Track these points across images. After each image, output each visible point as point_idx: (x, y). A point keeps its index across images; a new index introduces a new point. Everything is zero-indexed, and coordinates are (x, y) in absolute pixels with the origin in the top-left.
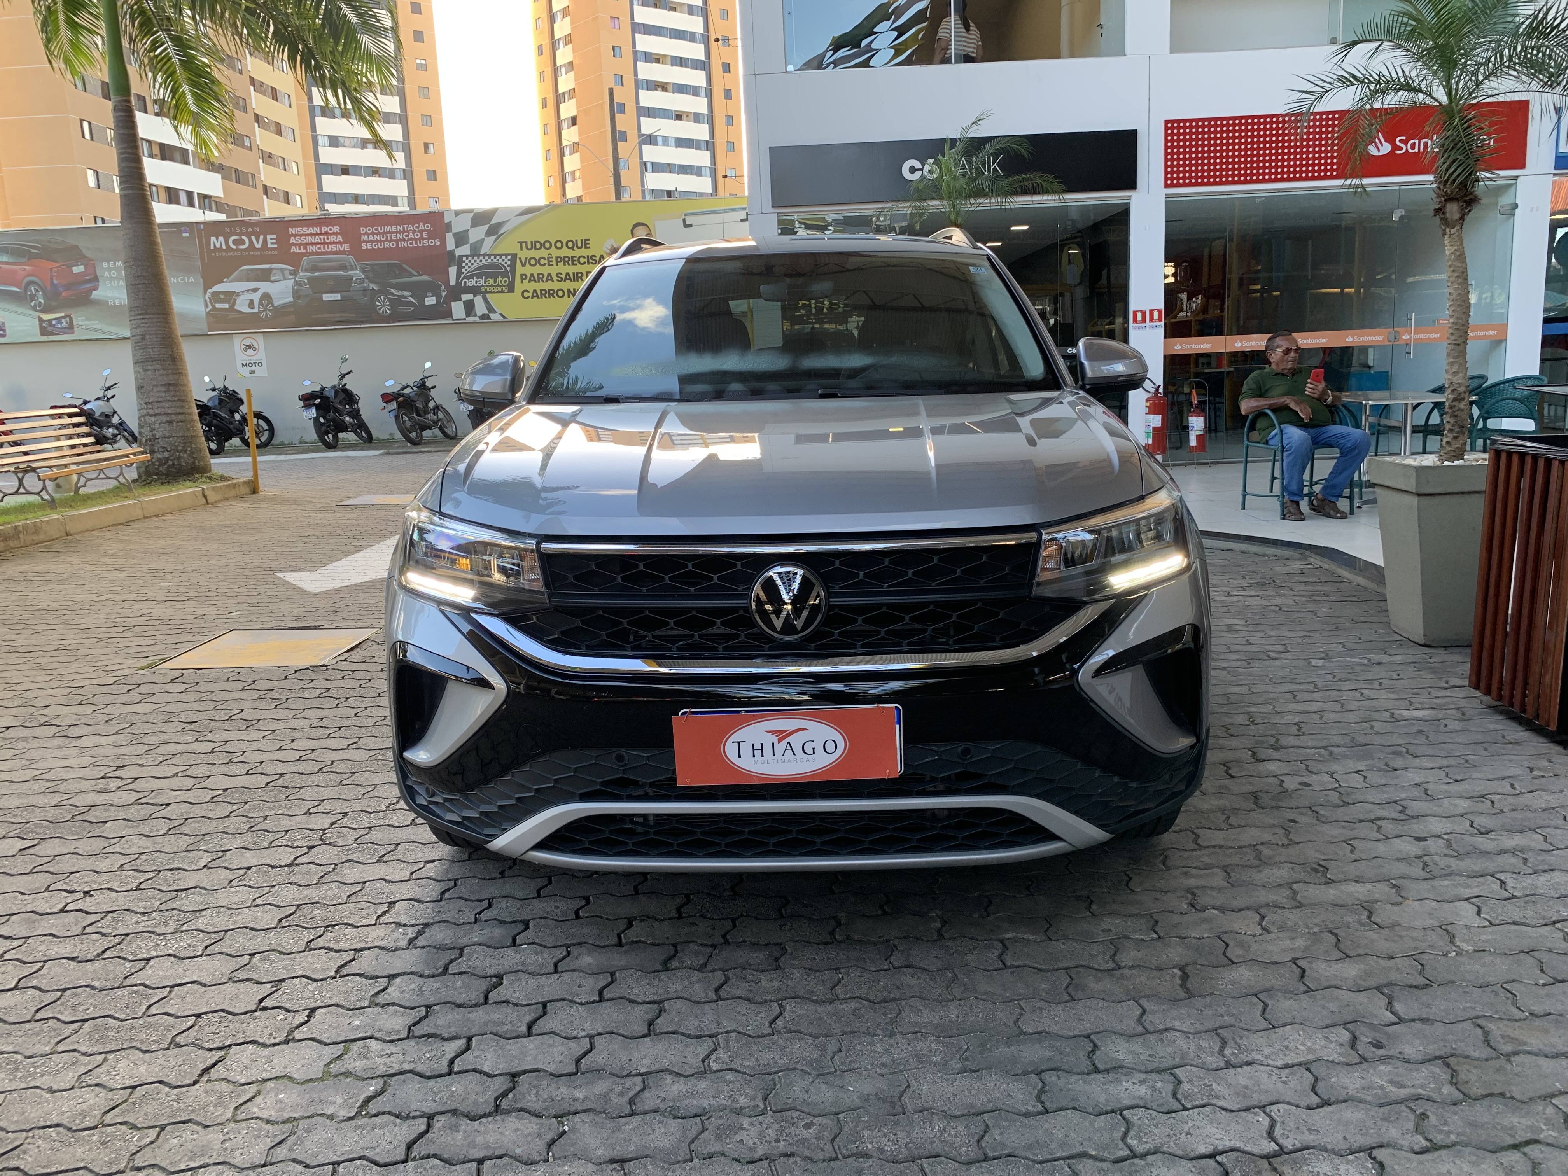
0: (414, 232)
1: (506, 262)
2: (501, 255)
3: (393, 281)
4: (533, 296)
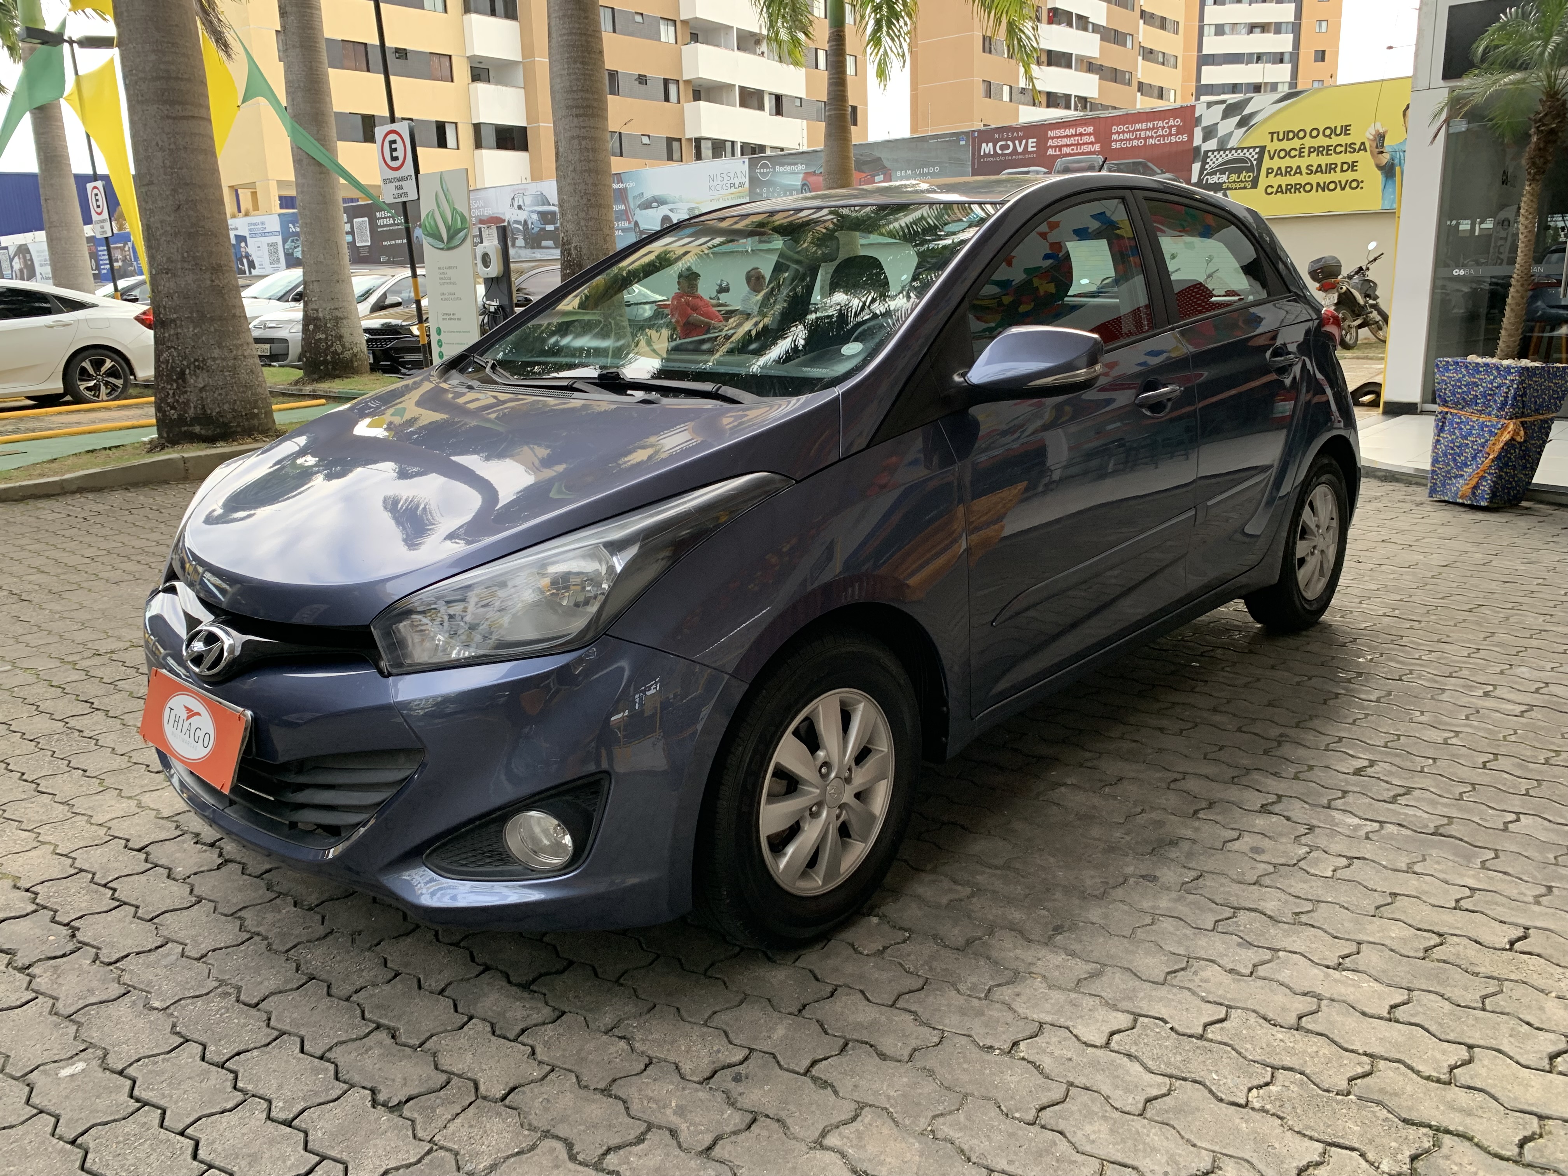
1: (1253, 155)
2: (1249, 148)
4: (1277, 192)
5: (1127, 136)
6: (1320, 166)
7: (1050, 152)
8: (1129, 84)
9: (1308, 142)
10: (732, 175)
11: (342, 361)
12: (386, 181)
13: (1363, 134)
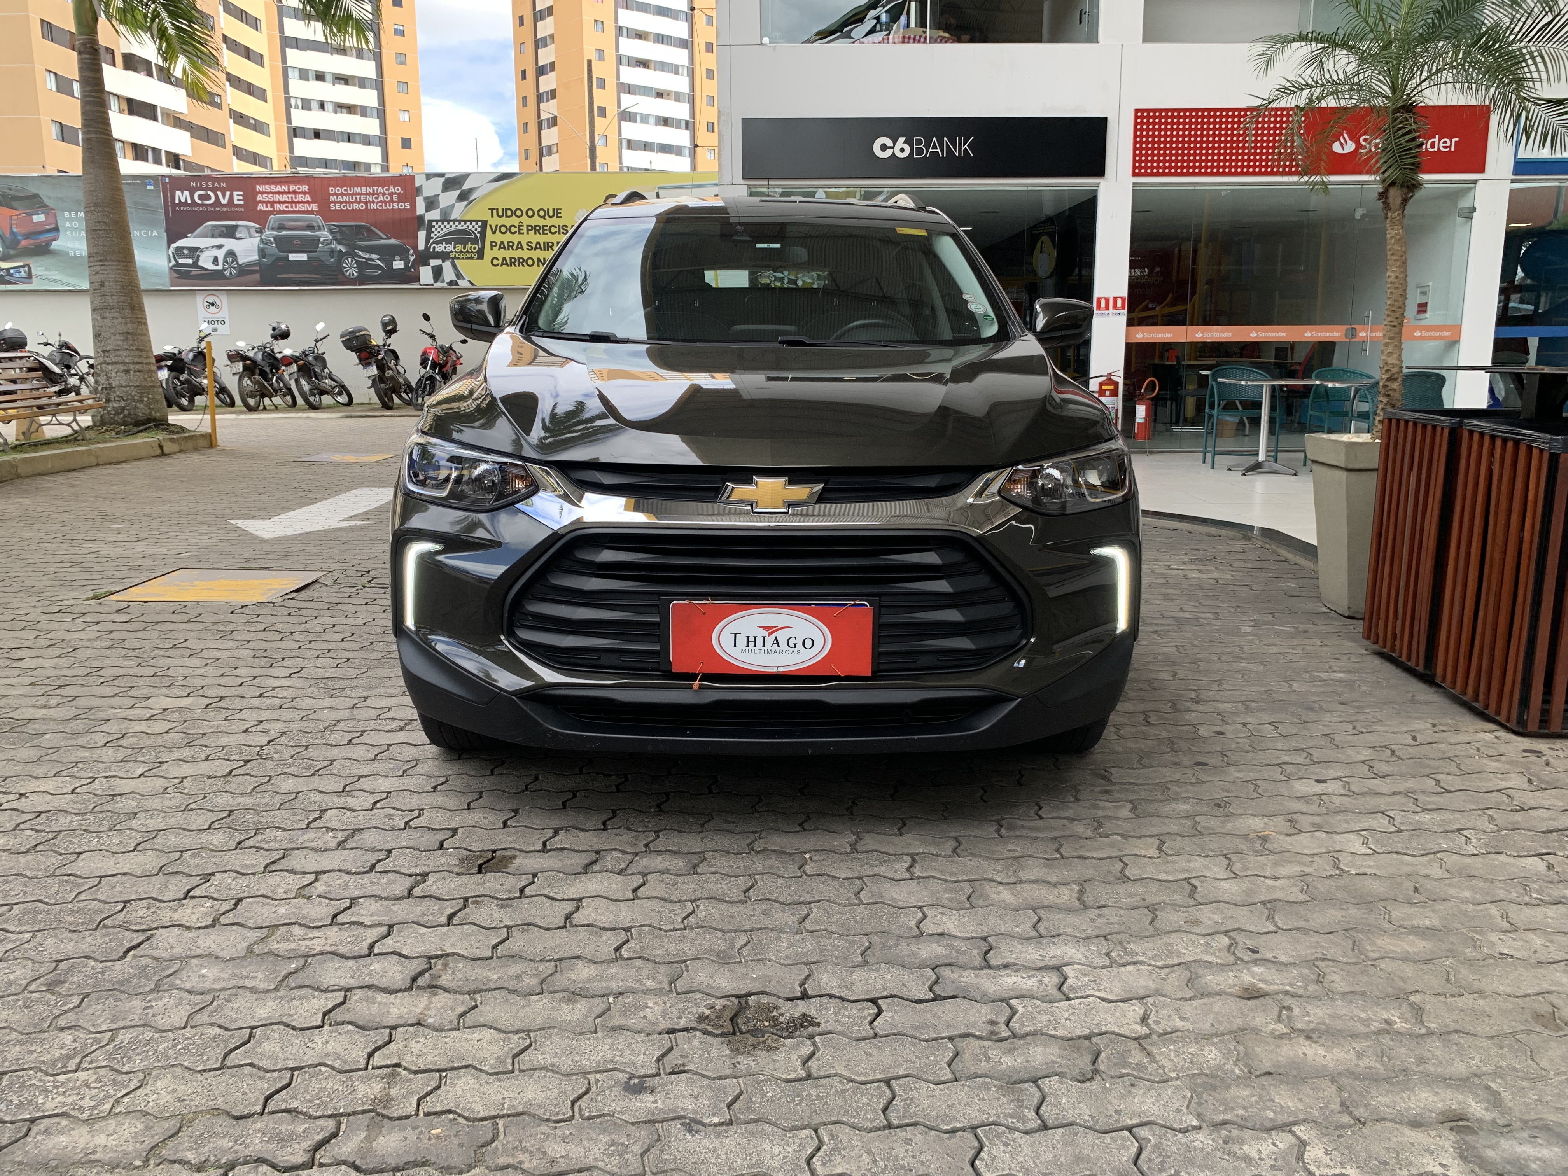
0: (384, 194)
1: (476, 228)
2: (471, 222)
3: (361, 243)
4: (502, 264)
5: (346, 198)
6: (538, 243)
7: (261, 207)
9: (526, 221)
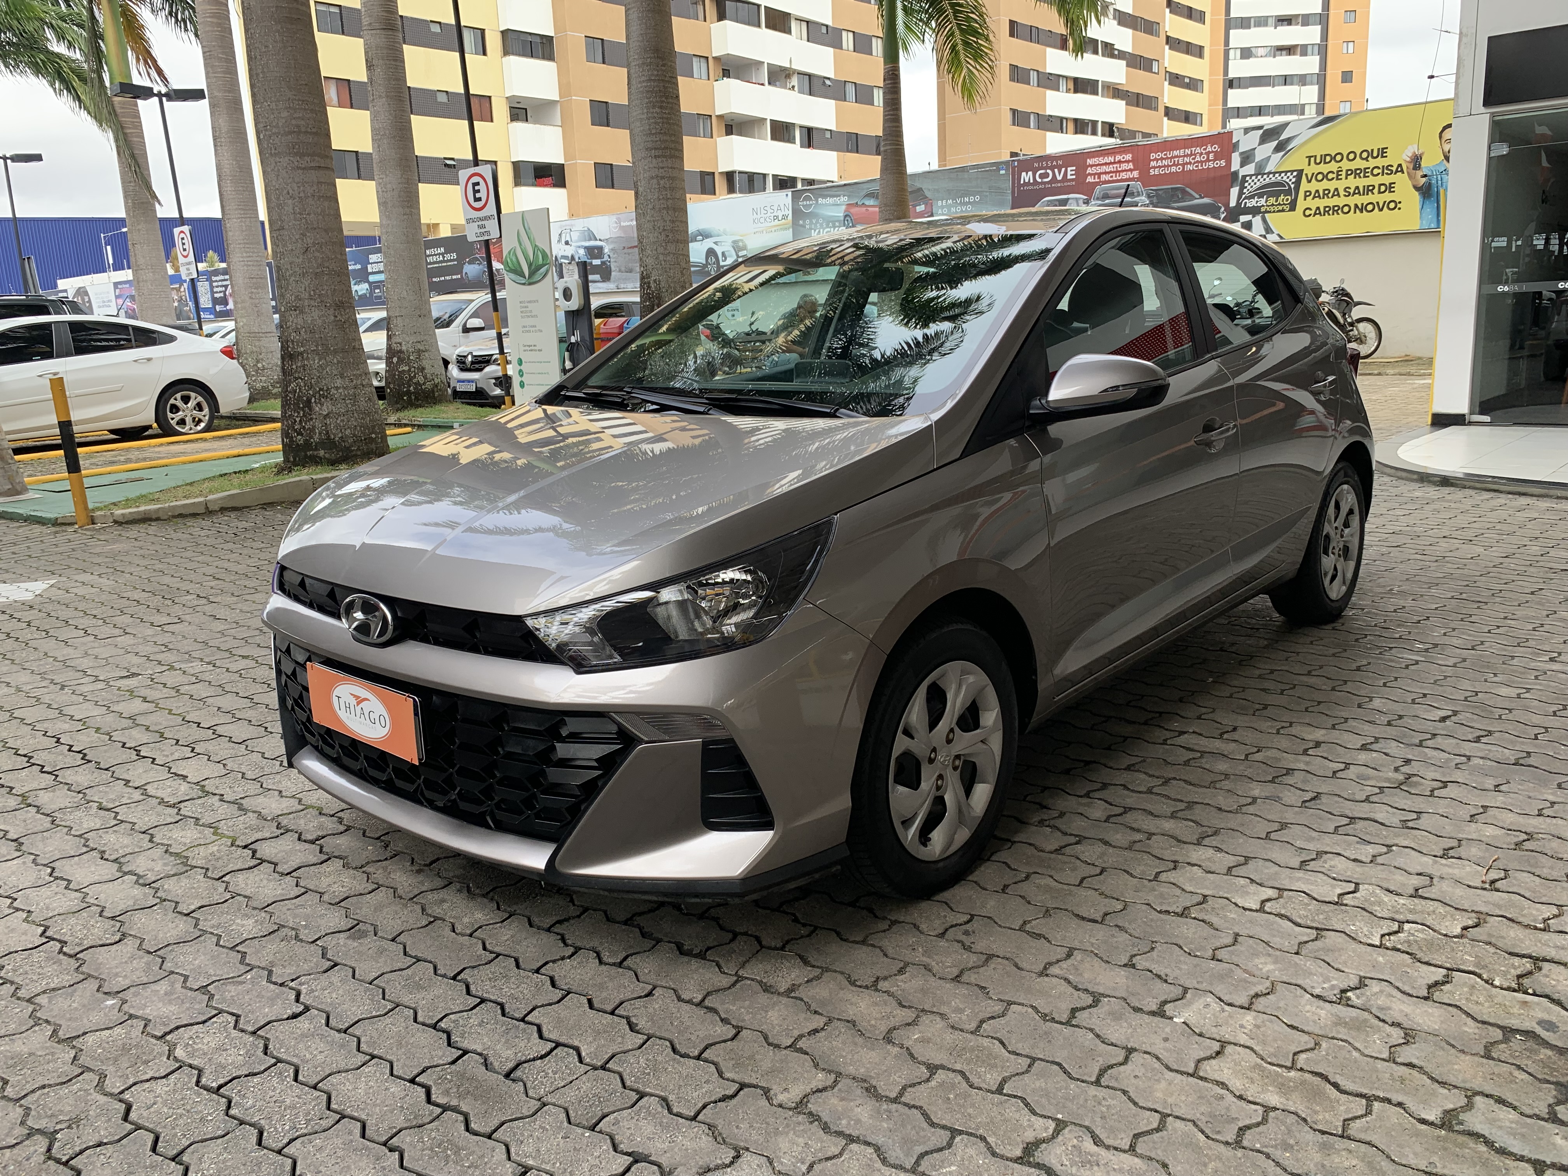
0: (1201, 154)
1: (1291, 179)
2: (1286, 172)
4: (1315, 214)
5: (1165, 162)
6: (1357, 188)
7: (1090, 179)
8: (1156, 109)
9: (1346, 165)
10: (775, 208)
11: (423, 391)
12: (469, 221)
13: (1399, 156)
